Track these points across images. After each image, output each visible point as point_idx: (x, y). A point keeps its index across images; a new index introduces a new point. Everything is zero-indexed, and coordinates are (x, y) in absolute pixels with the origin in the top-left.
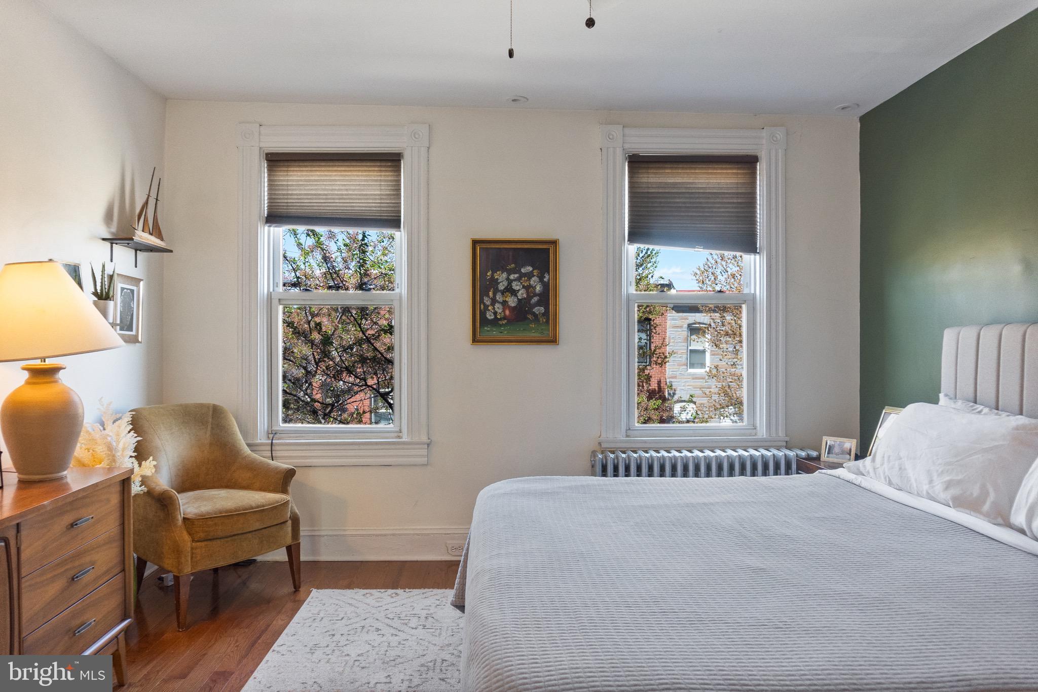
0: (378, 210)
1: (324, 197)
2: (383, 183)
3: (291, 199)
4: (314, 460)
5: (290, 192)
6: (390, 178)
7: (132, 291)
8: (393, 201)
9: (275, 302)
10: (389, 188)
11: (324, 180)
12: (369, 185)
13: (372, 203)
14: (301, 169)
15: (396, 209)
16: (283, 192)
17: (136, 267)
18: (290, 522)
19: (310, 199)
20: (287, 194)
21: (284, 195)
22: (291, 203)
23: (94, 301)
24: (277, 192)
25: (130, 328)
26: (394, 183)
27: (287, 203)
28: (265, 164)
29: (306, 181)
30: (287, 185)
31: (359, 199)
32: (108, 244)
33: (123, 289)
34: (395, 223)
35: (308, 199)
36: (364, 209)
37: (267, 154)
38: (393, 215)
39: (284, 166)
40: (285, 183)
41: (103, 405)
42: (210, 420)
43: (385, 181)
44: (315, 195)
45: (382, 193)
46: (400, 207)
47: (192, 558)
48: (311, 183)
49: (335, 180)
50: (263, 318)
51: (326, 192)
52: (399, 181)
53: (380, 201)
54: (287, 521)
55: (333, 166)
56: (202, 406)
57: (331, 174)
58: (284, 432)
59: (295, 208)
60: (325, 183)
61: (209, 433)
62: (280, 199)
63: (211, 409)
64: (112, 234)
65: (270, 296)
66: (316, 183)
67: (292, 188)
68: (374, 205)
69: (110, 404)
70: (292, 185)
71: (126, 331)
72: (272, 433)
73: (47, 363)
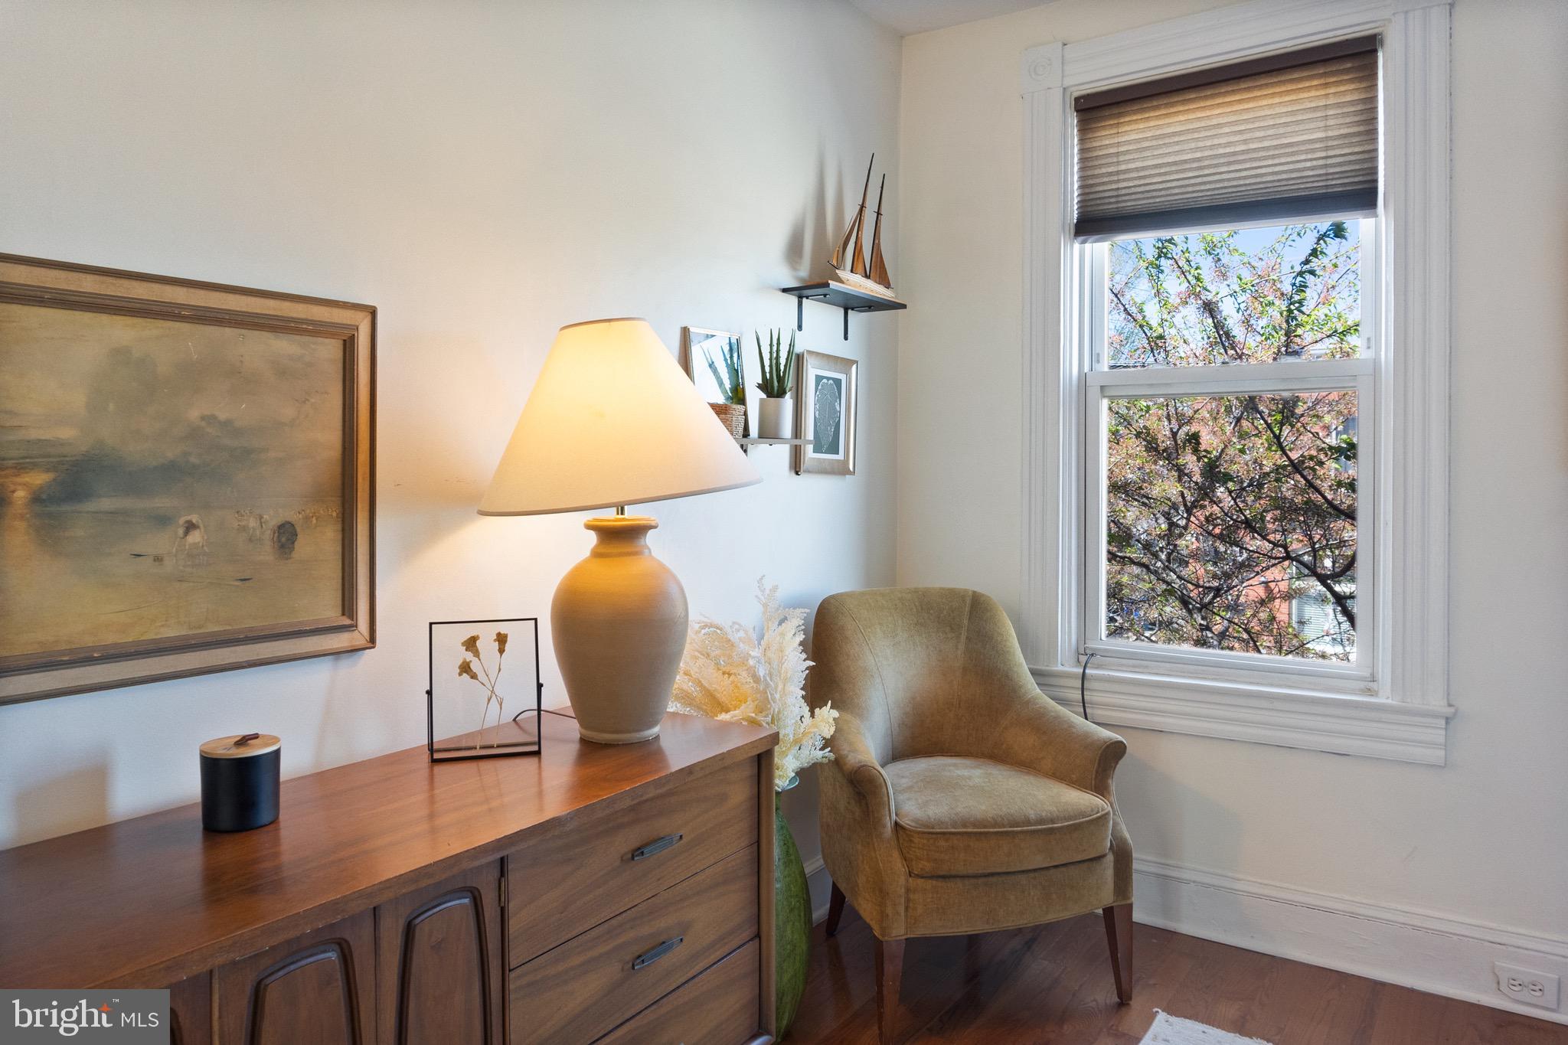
0: (1320, 175)
1: (1195, 165)
2: (1331, 112)
3: (1124, 180)
4: (1171, 720)
5: (1123, 167)
6: (1348, 98)
7: (838, 382)
8: (1357, 149)
9: (1093, 392)
10: (1348, 120)
11: (1194, 130)
12: (1298, 122)
13: (1305, 160)
14: (1147, 115)
15: (1366, 166)
16: (1110, 170)
17: (846, 338)
18: (1110, 858)
19: (1165, 174)
20: (1118, 173)
21: (1111, 174)
22: (1125, 188)
23: (762, 400)
24: (1097, 172)
25: (834, 450)
26: (1359, 107)
27: (1118, 189)
28: (1073, 120)
29: (1157, 137)
30: (1118, 154)
31: (1273, 157)
32: (793, 300)
33: (819, 378)
34: (1363, 197)
35: (1160, 174)
36: (1284, 176)
37: (1077, 99)
38: (1356, 179)
39: (1111, 117)
40: (1112, 151)
41: (763, 591)
42: (966, 622)
43: (1338, 105)
44: (1175, 163)
45: (1330, 134)
46: (1375, 159)
47: (907, 908)
48: (1167, 141)
49: (1219, 126)
50: (1070, 426)
51: (1198, 155)
52: (1373, 99)
53: (1323, 154)
54: (1104, 856)
55: (1213, 96)
56: (953, 594)
57: (1208, 113)
58: (1106, 654)
59: (1133, 197)
60: (1196, 135)
61: (962, 647)
62: (1103, 183)
63: (968, 601)
64: (801, 279)
65: (1083, 379)
66: (1176, 139)
67: (1127, 157)
68: (1308, 164)
69: (775, 588)
70: (1127, 152)
71: (825, 453)
72: (1086, 655)
73: (626, 516)
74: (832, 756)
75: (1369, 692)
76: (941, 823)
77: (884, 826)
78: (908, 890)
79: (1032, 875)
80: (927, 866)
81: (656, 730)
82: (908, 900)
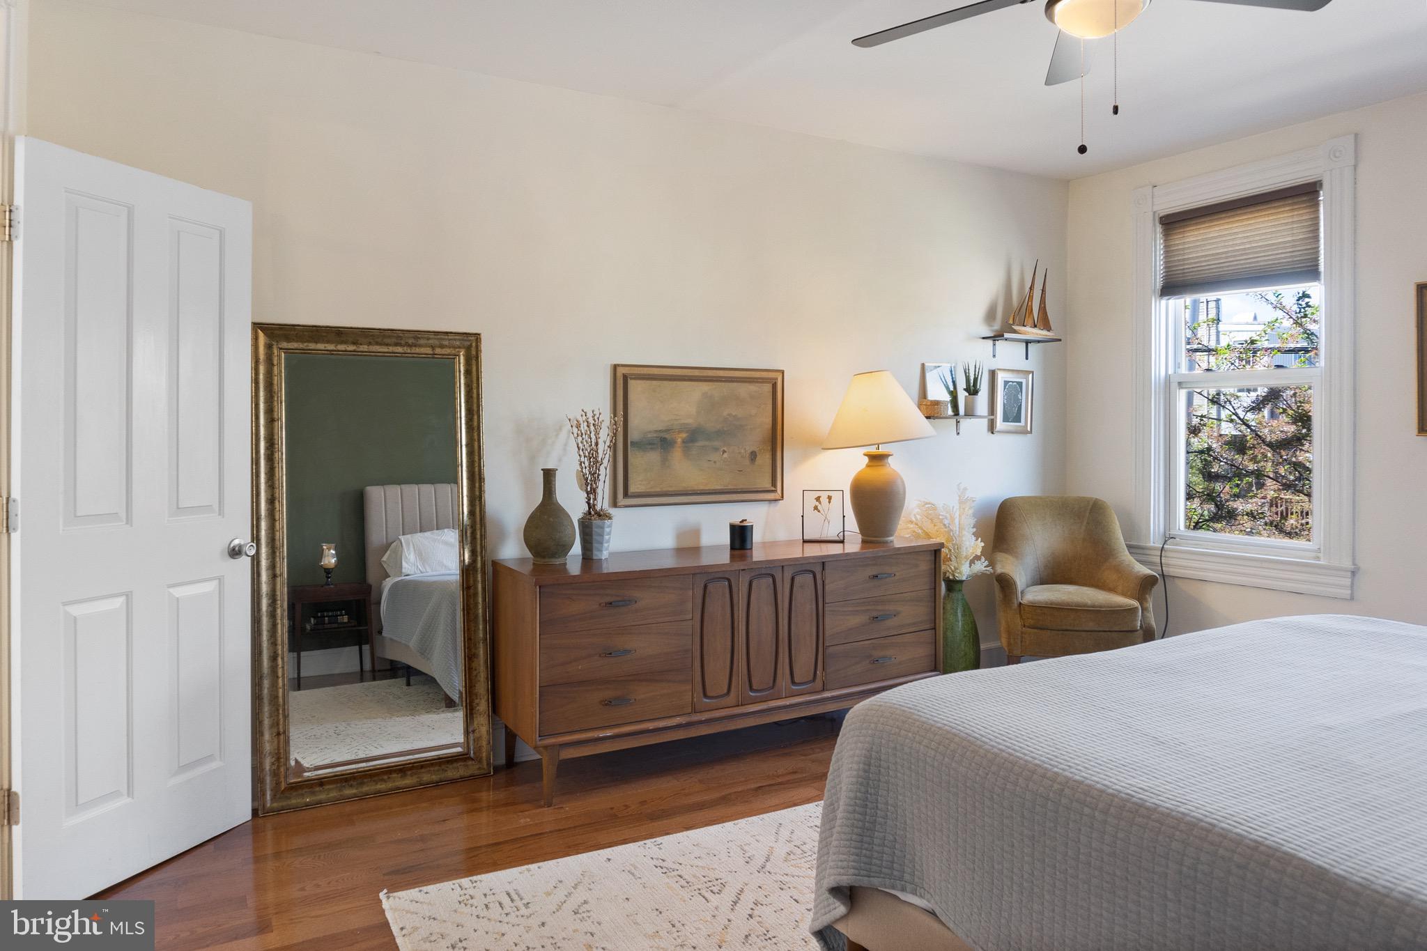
0: (1288, 262)
1: (1224, 256)
2: (1295, 226)
3: (1188, 264)
5: (1186, 257)
6: (1304, 218)
7: (1020, 384)
8: (1309, 247)
9: (1174, 385)
10: (1304, 230)
11: (1224, 236)
12: (1278, 231)
13: (1282, 253)
14: (1198, 227)
15: (1313, 256)
16: (1180, 258)
17: (1027, 359)
18: (1140, 633)
19: (1208, 261)
20: (1184, 260)
21: (1179, 260)
22: (1187, 269)
23: (966, 396)
24: (1172, 259)
25: (1017, 419)
26: (1310, 223)
27: (1184, 269)
28: (1159, 229)
29: (1203, 240)
30: (1184, 249)
31: (1264, 251)
32: (990, 342)
33: (1006, 383)
34: (1312, 273)
35: (1205, 261)
36: (1270, 262)
37: (1161, 218)
38: (1308, 264)
39: (1181, 227)
40: (1180, 247)
41: (959, 490)
42: (1087, 514)
43: (1299, 221)
44: (1213, 255)
45: (1294, 238)
46: (1318, 252)
47: (1021, 642)
48: (1209, 241)
49: (1237, 233)
50: (1159, 403)
51: (1226, 250)
52: (1317, 218)
53: (1291, 250)
54: (1136, 631)
55: (1233, 216)
56: (1087, 500)
57: (1230, 226)
58: (1182, 537)
59: (1191, 274)
60: (1224, 239)
61: (1083, 528)
62: (1176, 266)
63: (1091, 504)
64: (996, 331)
65: (1168, 378)
66: (1214, 241)
67: (1188, 251)
68: (1283, 256)
69: (965, 489)
70: (1189, 248)
71: (1010, 422)
72: (1168, 538)
73: (880, 450)
74: (992, 571)
75: (1318, 558)
76: (1040, 602)
77: (1013, 603)
78: (1022, 633)
79: (1089, 633)
80: (1032, 622)
81: (891, 538)
82: (1022, 637)
